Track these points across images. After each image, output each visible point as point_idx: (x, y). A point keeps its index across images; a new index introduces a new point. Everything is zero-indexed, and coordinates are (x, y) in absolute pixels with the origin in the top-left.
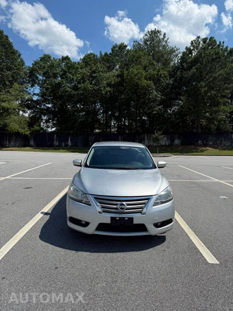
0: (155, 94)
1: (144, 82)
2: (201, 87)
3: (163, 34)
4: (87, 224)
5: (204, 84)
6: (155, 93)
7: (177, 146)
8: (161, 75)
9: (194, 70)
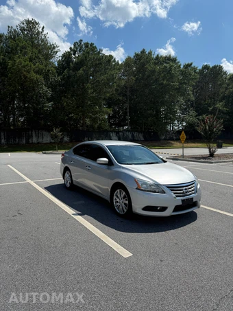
0: (45, 90)
1: (34, 76)
2: (88, 88)
3: (42, 27)
4: (164, 209)
5: (90, 86)
6: (45, 88)
7: (66, 142)
8: (49, 71)
9: (81, 71)
